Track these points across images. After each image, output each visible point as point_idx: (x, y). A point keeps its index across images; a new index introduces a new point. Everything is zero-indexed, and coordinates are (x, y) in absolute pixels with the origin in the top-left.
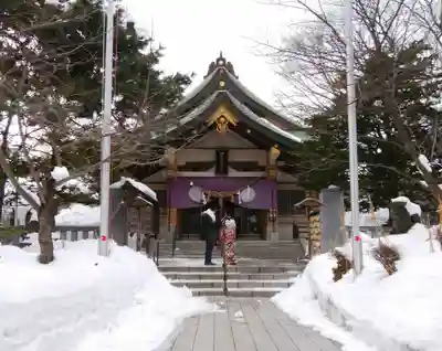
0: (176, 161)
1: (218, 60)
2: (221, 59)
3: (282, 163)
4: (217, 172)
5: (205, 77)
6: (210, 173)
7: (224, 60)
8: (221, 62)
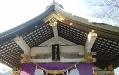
3: (95, 53)
4: (53, 58)
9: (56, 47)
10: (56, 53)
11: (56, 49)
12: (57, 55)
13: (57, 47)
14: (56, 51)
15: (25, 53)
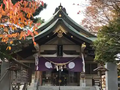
0: (40, 50)
1: (59, 7)
2: (61, 6)
4: (58, 55)
5: (53, 14)
6: (55, 56)
7: (62, 7)
8: (61, 8)
9: (60, 47)
14: (60, 50)
15: (37, 51)
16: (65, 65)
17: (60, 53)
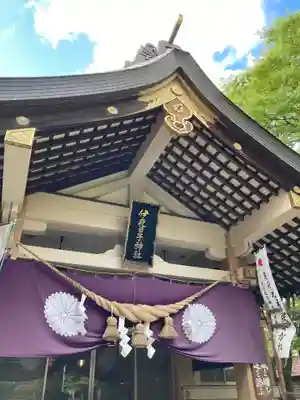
9: (145, 215)
10: (140, 236)
11: (142, 221)
12: (141, 246)
13: (147, 212)
14: (141, 230)
16: (169, 320)
17: (139, 246)
